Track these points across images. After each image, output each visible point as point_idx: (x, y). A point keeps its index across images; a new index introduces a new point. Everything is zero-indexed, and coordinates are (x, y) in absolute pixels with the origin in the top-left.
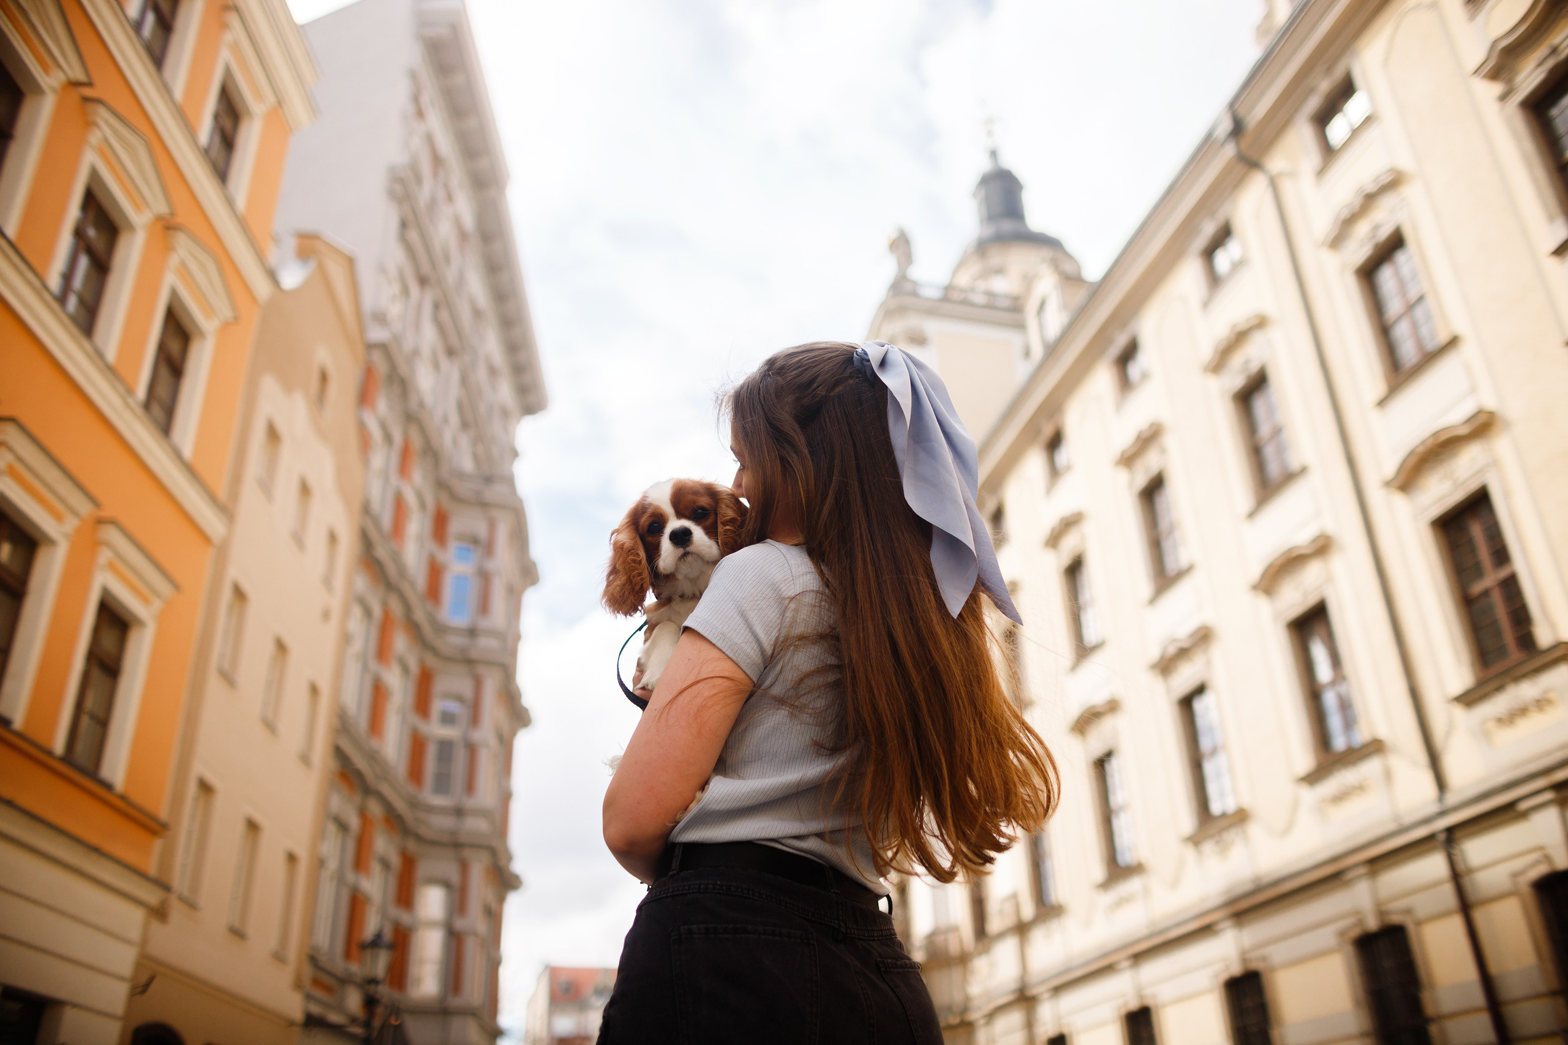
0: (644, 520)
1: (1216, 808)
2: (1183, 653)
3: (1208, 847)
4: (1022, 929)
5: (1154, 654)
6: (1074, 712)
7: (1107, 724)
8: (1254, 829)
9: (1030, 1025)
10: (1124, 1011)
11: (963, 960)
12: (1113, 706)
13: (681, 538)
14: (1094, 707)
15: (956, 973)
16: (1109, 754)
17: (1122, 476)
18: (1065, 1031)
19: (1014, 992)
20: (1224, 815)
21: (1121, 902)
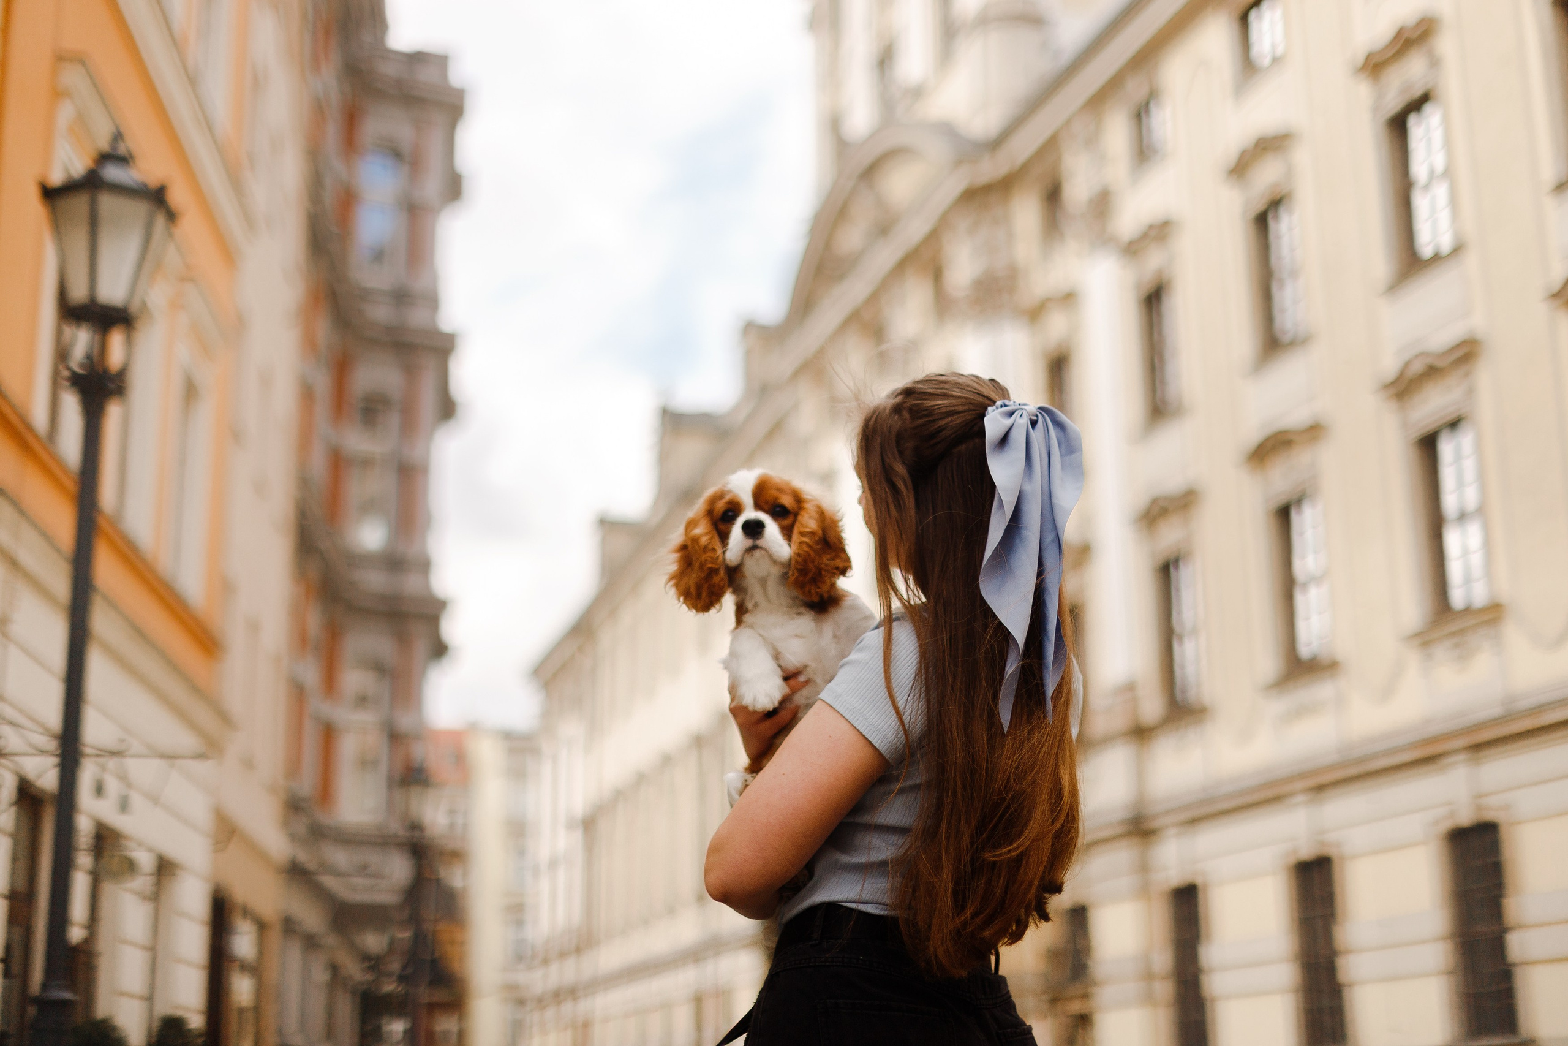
0: (721, 506)
1: (1458, 597)
2: (1432, 372)
3: (1441, 652)
4: (1141, 733)
5: (1390, 365)
6: (1252, 433)
7: (1301, 459)
8: (1512, 632)
9: (1144, 868)
10: (1293, 860)
12: (1314, 434)
13: (754, 530)
14: (1284, 429)
16: (1298, 499)
17: (1363, 90)
18: (1199, 879)
19: (1123, 822)
20: (1468, 611)
21: (1298, 712)
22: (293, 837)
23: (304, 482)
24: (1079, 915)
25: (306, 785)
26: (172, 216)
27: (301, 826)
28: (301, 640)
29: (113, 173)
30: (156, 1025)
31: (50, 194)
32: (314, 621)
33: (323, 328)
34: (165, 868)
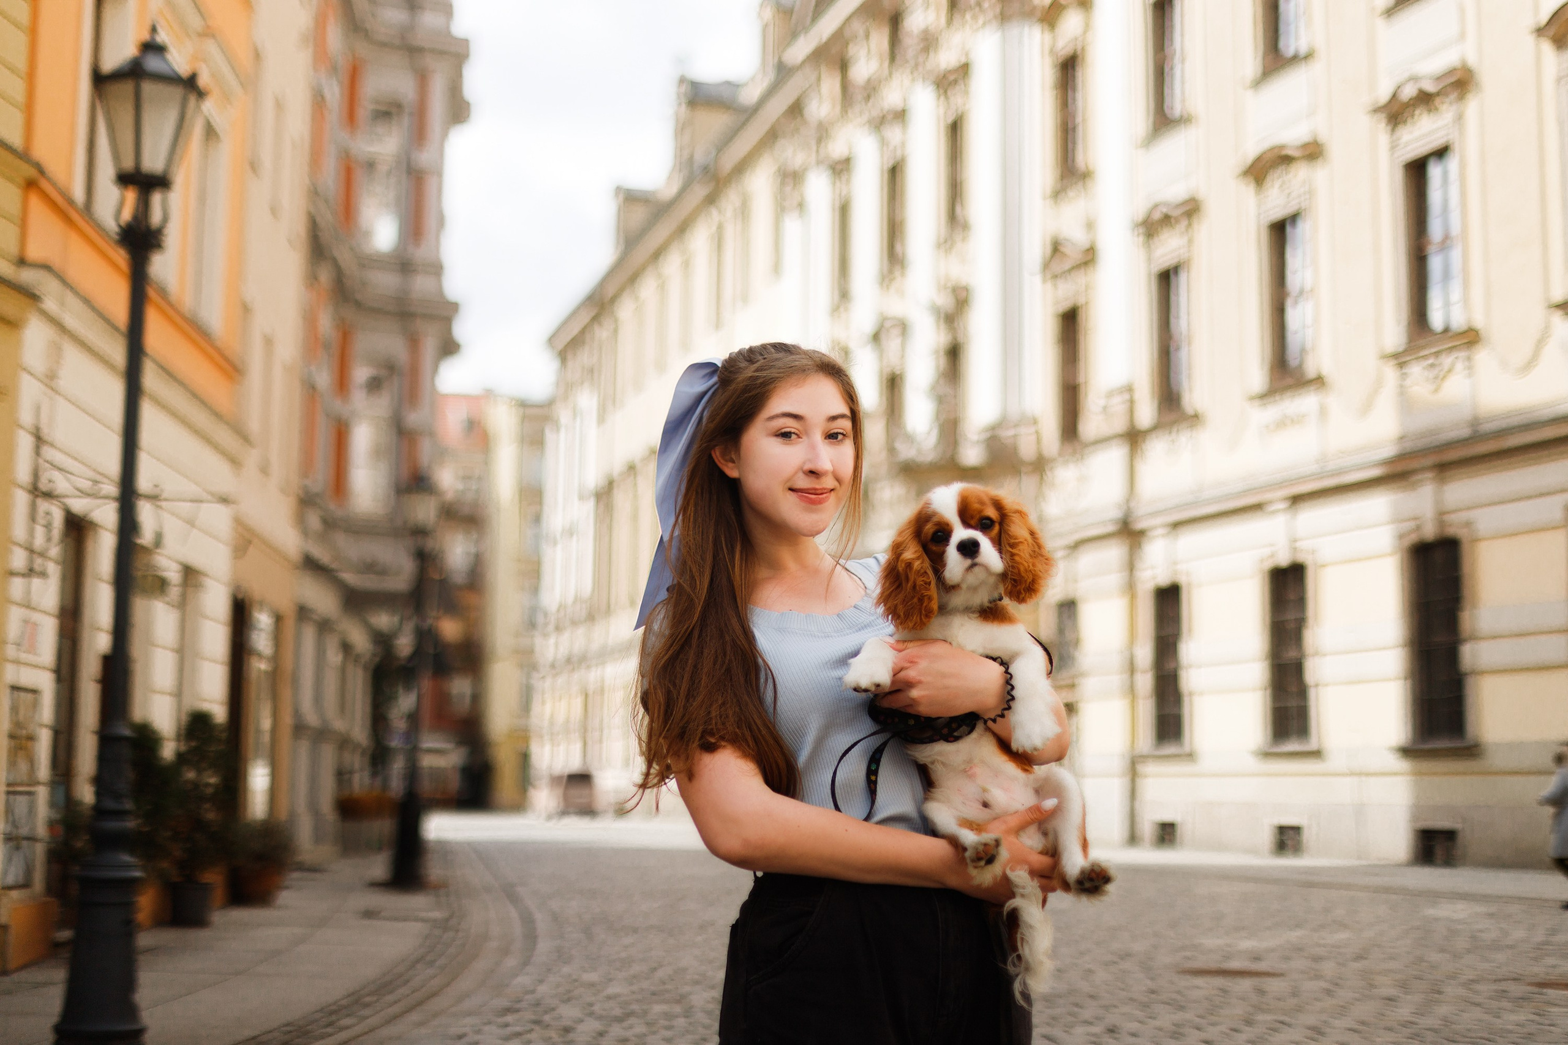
0: (929, 528)
1: (1436, 318)
2: (1424, 100)
3: (1417, 370)
4: (1134, 437)
8: (1482, 356)
9: (1131, 566)
10: (1269, 565)
11: (1040, 466)
12: (1313, 152)
13: (969, 549)
14: (1282, 147)
15: (1028, 483)
16: (1294, 218)
18: (1182, 580)
19: (1113, 521)
20: (1446, 333)
21: (1282, 424)
22: (305, 532)
23: (314, 193)
24: (1068, 608)
25: (320, 479)
26: (201, 94)
27: (314, 521)
28: (312, 343)
29: (153, 63)
30: (184, 719)
31: (100, 80)
32: (326, 323)
33: (335, 37)
34: (190, 574)
